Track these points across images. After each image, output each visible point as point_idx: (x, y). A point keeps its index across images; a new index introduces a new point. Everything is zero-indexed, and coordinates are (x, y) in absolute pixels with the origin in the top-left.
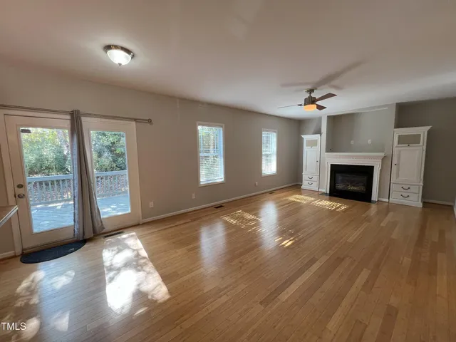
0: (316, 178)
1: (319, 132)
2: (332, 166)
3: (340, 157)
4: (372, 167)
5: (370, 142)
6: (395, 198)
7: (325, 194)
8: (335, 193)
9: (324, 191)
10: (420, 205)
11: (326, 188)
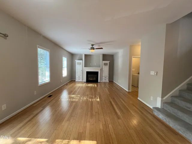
0: (81, 77)
1: (82, 59)
2: (87, 72)
3: (89, 69)
4: (98, 72)
5: (95, 64)
6: (103, 81)
7: (85, 82)
8: (88, 81)
9: (84, 81)
10: (108, 81)
11: (85, 80)
